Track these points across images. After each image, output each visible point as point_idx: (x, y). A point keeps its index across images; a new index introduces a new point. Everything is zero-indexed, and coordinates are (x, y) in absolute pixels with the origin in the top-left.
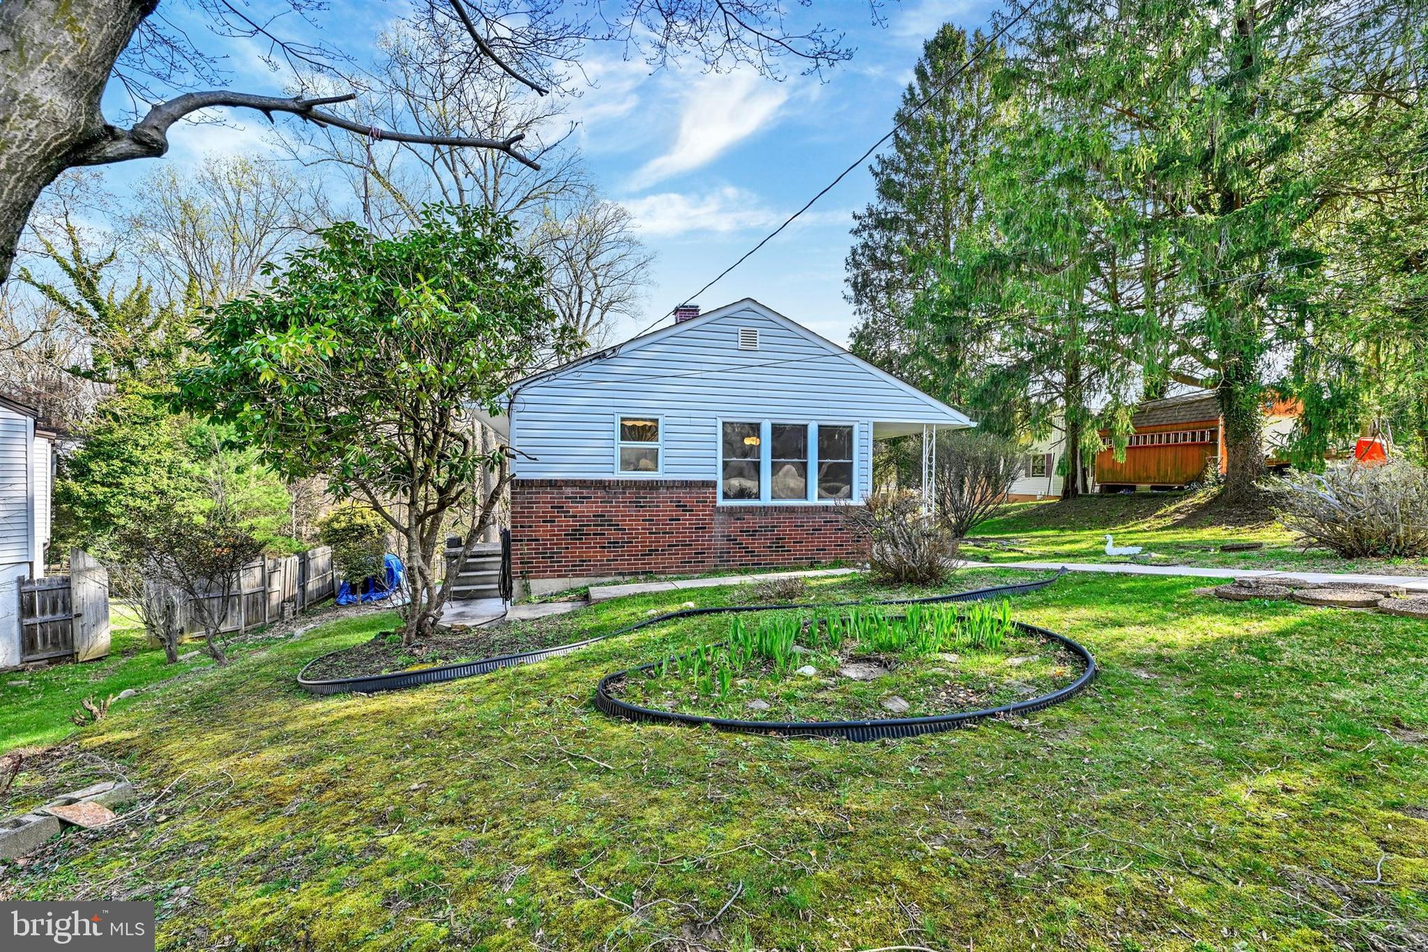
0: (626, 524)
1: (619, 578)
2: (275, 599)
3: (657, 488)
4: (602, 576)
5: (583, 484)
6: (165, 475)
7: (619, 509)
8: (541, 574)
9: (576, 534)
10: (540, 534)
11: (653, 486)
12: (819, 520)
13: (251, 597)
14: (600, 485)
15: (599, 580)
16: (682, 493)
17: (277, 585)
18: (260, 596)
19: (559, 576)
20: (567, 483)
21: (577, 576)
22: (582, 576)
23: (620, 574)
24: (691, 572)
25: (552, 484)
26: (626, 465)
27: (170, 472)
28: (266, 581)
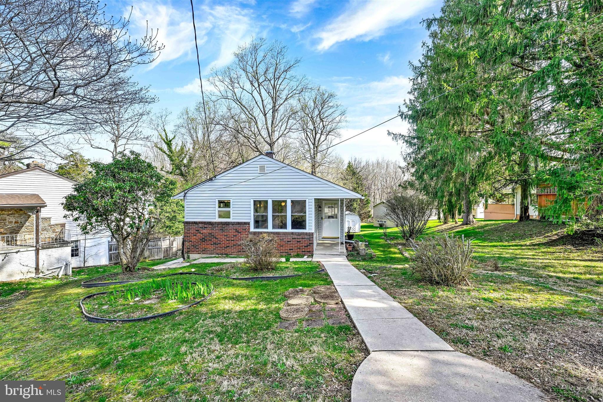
0: (219, 237)
1: (217, 256)
2: (174, 249)
3: (229, 225)
4: (211, 254)
5: (204, 223)
6: (175, 206)
7: (216, 231)
8: (193, 252)
9: (203, 240)
10: (192, 239)
11: (227, 224)
12: (290, 237)
13: (165, 249)
14: (210, 223)
15: (211, 255)
16: (237, 226)
17: (175, 244)
18: (169, 248)
19: (198, 253)
20: (200, 223)
21: (204, 254)
22: (205, 254)
23: (217, 254)
24: (241, 255)
25: (195, 223)
26: (220, 216)
27: (177, 205)
28: (171, 244)
